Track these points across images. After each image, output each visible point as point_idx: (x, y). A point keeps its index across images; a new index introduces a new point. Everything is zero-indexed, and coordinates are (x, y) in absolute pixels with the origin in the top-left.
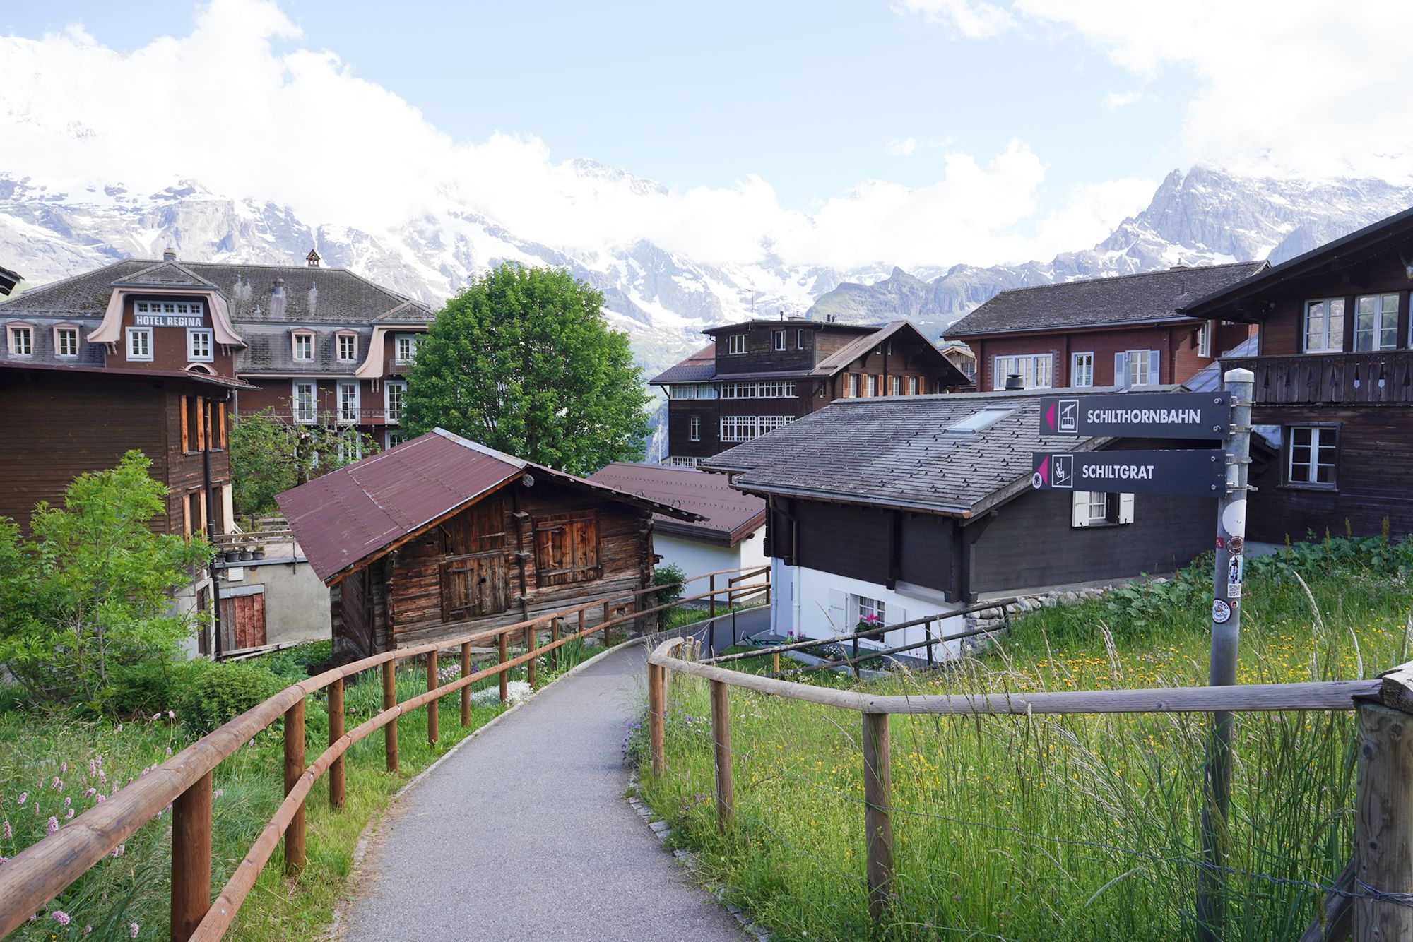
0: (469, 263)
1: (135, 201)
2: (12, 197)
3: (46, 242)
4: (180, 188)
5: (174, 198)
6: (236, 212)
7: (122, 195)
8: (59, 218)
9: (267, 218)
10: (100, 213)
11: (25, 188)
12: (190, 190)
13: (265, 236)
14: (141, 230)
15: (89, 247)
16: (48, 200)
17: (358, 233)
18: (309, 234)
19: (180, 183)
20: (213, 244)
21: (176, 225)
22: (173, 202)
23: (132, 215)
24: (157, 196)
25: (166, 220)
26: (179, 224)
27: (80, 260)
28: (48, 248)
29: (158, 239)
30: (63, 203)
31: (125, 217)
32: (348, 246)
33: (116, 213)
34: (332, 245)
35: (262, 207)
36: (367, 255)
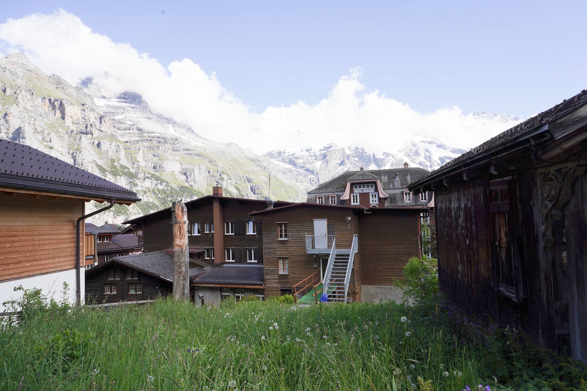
0: (431, 160)
1: (315, 153)
2: (281, 156)
3: (290, 169)
4: (328, 146)
5: (326, 150)
6: (345, 152)
7: (311, 151)
8: (293, 161)
9: (356, 152)
10: (305, 158)
11: (284, 153)
12: (331, 147)
13: (355, 159)
14: (316, 162)
15: (302, 169)
16: (290, 156)
17: (387, 154)
18: (370, 156)
19: (328, 145)
20: (338, 164)
21: (327, 159)
22: (326, 151)
23: (313, 157)
24: (321, 150)
25: (324, 157)
26: (328, 158)
27: (299, 174)
28: (290, 171)
29: (321, 164)
30: (294, 156)
31: (312, 158)
32: (384, 159)
33: (309, 157)
34: (378, 159)
35: (354, 149)
36: (391, 161)
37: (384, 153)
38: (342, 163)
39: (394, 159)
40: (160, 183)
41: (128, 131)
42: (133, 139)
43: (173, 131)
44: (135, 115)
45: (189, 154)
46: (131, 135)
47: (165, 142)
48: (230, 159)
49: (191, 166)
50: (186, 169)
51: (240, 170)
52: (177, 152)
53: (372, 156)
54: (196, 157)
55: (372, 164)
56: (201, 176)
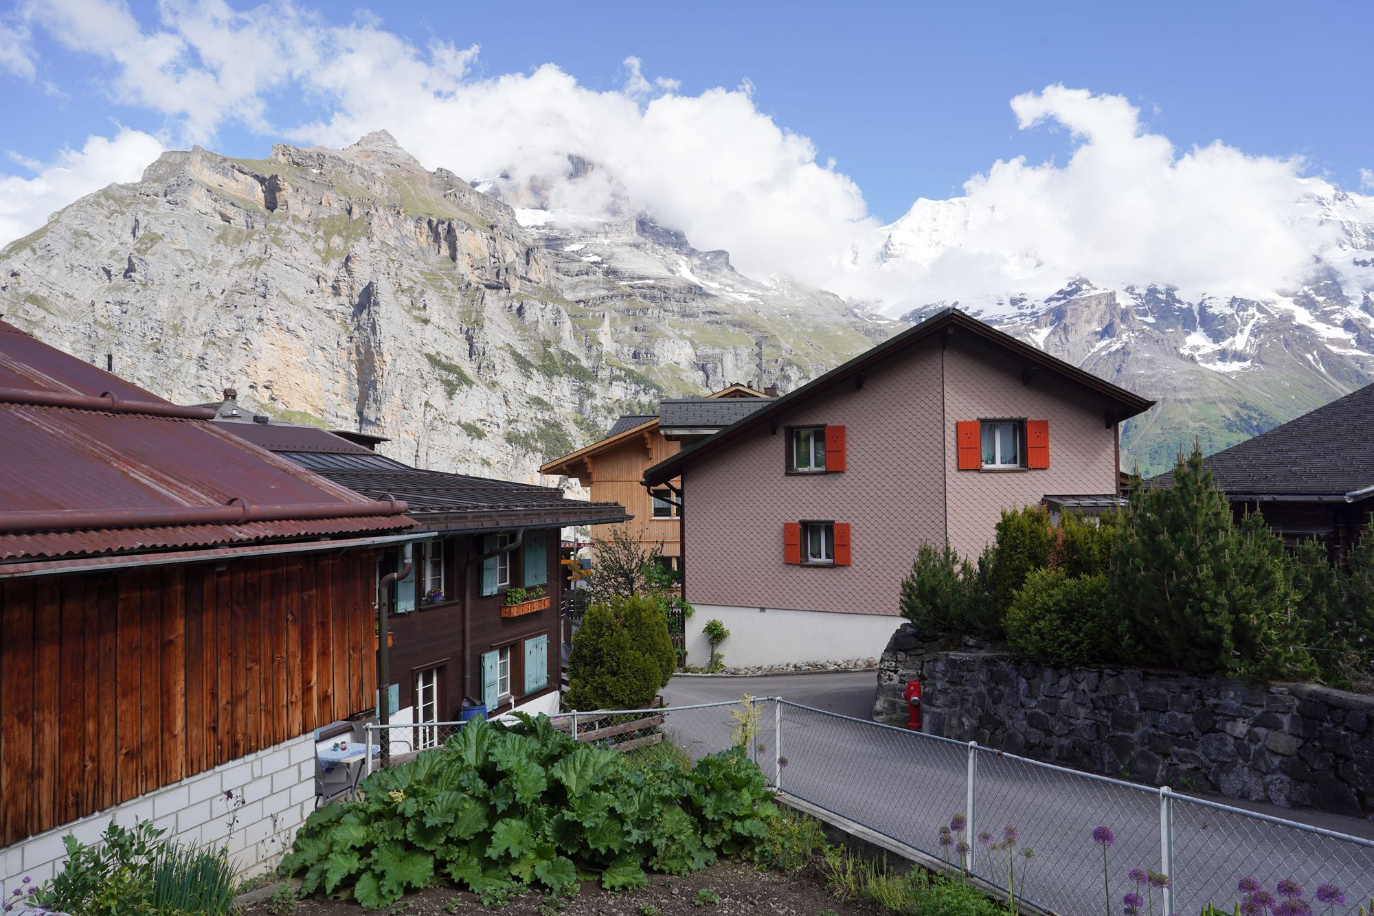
37: (1234, 300)
38: (1108, 331)
39: (1262, 315)
40: (644, 390)
41: (585, 277)
42: (593, 294)
43: (688, 270)
44: (606, 242)
45: (717, 323)
46: (590, 285)
47: (665, 298)
48: (810, 330)
49: (717, 351)
50: (707, 357)
51: (833, 355)
52: (692, 319)
53: (1196, 308)
54: (731, 330)
55: (1195, 331)
56: (738, 372)
